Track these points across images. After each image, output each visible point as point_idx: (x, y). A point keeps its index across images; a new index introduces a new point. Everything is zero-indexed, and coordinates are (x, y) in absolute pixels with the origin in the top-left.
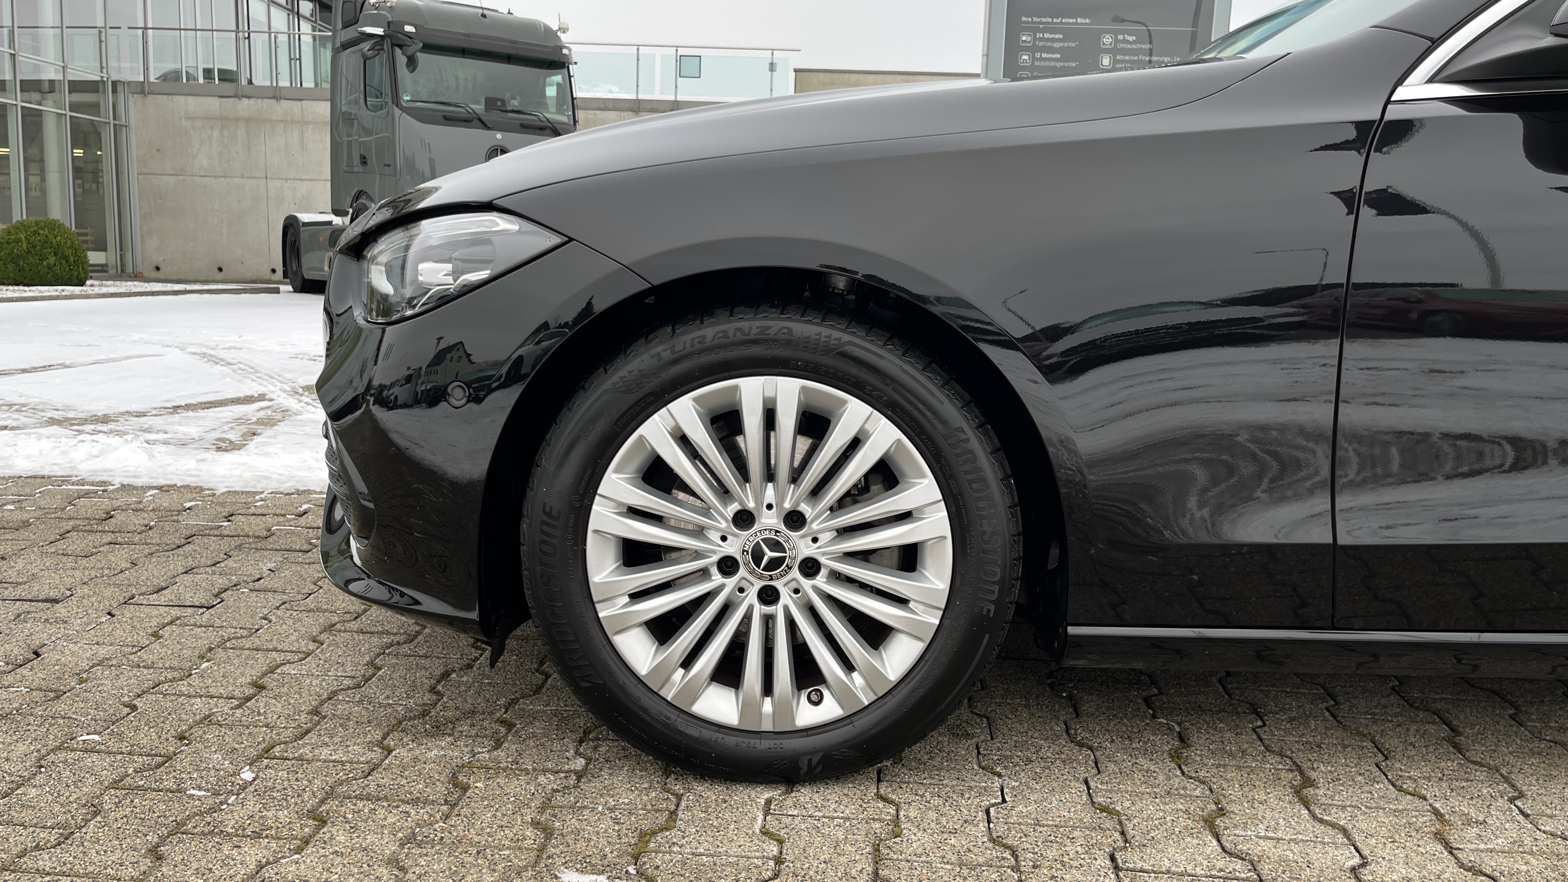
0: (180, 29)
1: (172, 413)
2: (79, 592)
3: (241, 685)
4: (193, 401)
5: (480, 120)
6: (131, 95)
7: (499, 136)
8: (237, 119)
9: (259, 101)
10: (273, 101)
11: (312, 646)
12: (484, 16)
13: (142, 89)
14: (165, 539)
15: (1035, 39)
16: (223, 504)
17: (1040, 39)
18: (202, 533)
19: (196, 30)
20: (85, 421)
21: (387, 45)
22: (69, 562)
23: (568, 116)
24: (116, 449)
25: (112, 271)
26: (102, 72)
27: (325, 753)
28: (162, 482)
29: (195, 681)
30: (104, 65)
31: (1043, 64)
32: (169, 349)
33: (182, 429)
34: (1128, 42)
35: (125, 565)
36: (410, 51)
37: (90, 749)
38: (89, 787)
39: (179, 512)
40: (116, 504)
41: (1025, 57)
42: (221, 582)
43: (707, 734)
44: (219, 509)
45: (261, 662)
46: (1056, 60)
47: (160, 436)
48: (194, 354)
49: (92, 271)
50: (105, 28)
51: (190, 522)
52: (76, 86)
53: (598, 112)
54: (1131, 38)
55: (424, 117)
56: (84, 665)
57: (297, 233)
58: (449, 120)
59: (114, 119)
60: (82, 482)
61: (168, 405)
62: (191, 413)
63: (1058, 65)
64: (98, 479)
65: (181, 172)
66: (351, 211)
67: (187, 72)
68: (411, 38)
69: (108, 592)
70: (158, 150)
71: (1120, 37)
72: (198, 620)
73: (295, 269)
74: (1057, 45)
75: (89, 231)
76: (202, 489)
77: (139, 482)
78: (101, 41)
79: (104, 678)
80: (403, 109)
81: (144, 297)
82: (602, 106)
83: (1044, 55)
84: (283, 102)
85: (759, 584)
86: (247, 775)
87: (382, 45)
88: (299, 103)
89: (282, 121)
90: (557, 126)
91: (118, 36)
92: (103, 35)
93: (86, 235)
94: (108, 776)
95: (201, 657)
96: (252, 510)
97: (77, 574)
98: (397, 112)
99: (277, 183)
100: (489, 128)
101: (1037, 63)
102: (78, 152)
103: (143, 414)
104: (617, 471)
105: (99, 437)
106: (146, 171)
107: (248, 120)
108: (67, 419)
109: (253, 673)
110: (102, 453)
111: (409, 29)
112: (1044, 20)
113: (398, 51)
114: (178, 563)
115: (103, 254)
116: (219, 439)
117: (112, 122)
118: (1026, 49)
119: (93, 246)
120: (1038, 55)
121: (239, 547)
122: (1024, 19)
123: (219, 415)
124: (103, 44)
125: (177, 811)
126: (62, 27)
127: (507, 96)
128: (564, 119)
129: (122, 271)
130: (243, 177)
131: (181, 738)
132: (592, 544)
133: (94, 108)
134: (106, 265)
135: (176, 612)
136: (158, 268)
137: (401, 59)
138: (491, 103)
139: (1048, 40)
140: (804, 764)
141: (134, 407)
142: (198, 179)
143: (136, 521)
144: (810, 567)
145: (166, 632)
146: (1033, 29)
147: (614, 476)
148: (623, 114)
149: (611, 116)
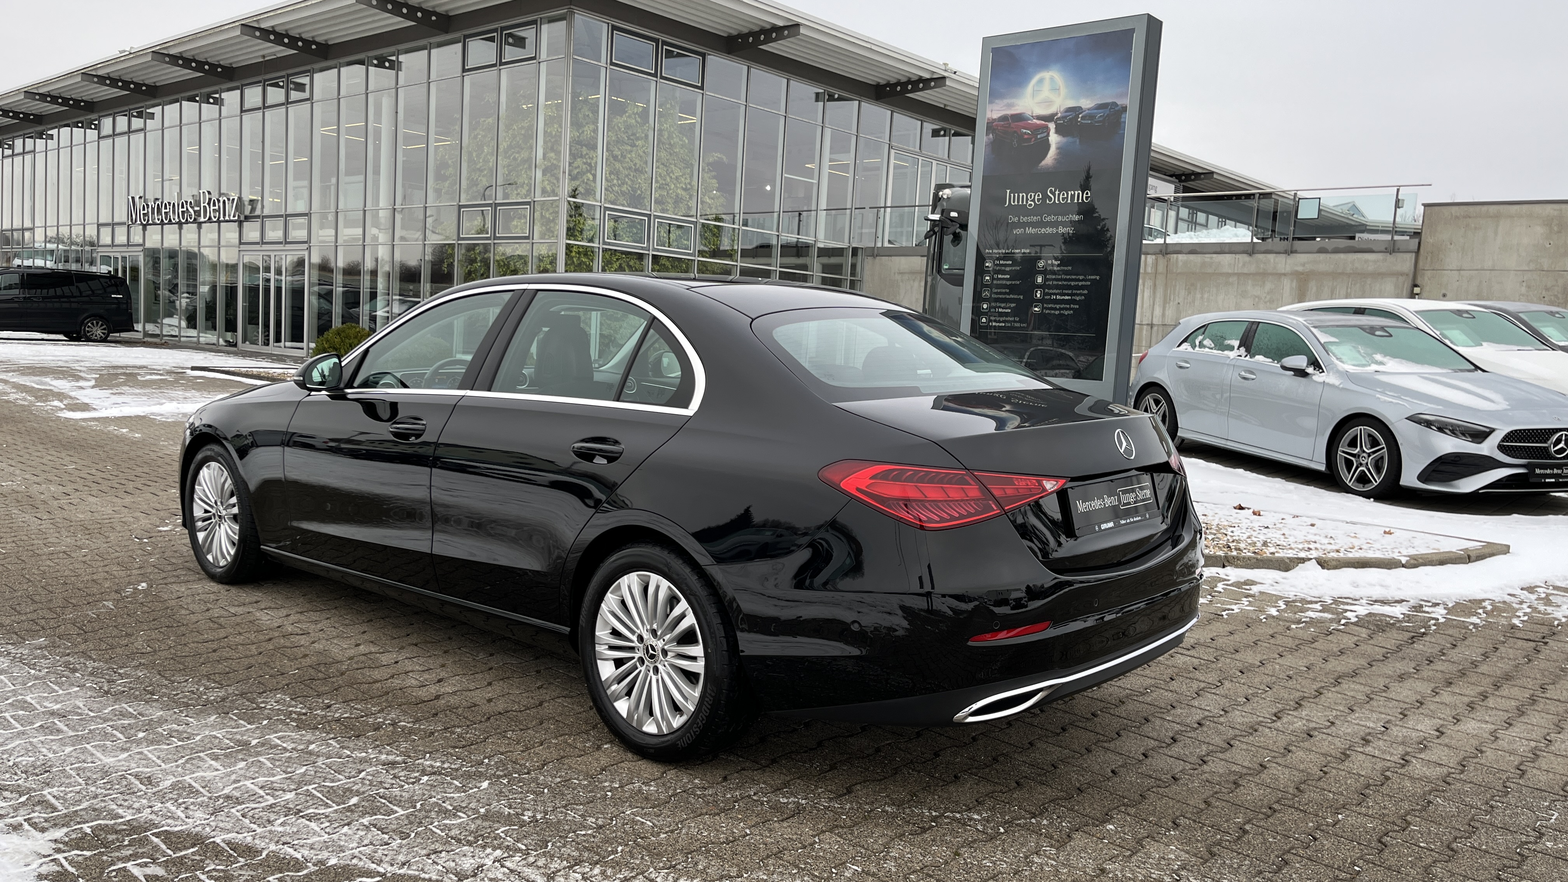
0: (915, 206)
6: (866, 258)
13: (874, 252)
15: (994, 265)
17: (997, 265)
31: (999, 282)
34: (1056, 265)
41: (988, 278)
46: (1007, 279)
50: (852, 208)
53: (1215, 256)
54: (1059, 263)
59: (852, 276)
63: (1008, 283)
71: (1050, 262)
74: (1008, 269)
78: (848, 219)
82: (1219, 250)
83: (1000, 276)
91: (861, 214)
101: (995, 282)
112: (1000, 251)
117: (849, 278)
118: (988, 272)
120: (995, 276)
122: (987, 250)
137: (947, 238)
139: (1003, 265)
146: (993, 259)
148: (1238, 256)
149: (1227, 258)
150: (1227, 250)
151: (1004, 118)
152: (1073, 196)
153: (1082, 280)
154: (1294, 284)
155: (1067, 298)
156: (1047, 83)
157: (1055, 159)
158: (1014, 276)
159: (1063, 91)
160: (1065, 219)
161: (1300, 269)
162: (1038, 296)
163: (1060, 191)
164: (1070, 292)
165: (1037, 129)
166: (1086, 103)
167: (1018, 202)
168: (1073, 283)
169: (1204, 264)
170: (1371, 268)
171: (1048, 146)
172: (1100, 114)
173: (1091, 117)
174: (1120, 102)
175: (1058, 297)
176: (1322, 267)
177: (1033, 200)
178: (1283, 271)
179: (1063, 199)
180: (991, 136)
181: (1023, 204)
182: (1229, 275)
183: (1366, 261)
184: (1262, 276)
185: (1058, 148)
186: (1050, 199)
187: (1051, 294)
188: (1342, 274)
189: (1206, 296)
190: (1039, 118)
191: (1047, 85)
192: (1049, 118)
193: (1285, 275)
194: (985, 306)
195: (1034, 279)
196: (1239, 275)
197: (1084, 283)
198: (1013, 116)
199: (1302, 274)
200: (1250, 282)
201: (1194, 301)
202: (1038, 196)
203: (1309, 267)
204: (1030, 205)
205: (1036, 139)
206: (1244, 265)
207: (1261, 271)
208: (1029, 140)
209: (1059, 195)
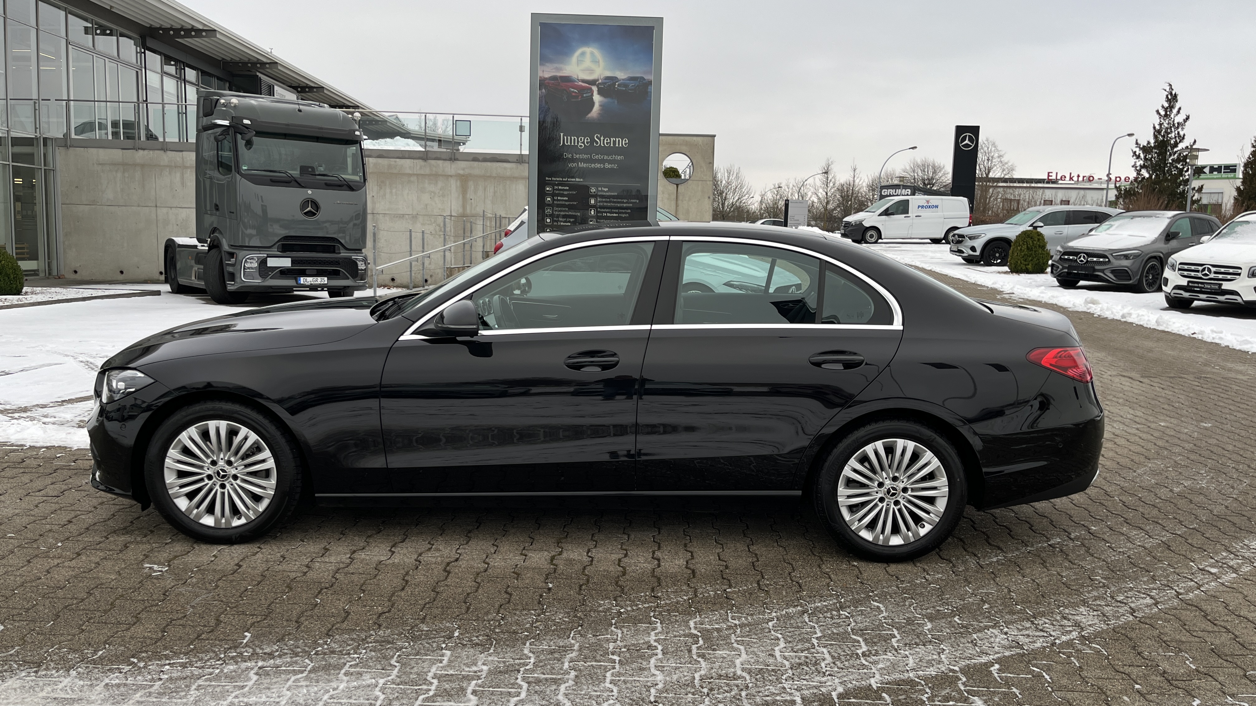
0: (95, 101)
1: (60, 405)
2: (9, 491)
3: (64, 520)
4: (73, 397)
5: (296, 181)
6: (57, 148)
7: (310, 192)
8: (135, 165)
9: (151, 152)
10: (162, 152)
11: (93, 509)
12: (300, 111)
13: (66, 142)
14: (45, 471)
15: (554, 189)
16: (74, 455)
17: (556, 190)
18: (62, 468)
19: (106, 102)
20: (15, 411)
21: (231, 131)
22: (6, 480)
23: (360, 176)
24: (28, 428)
25: (42, 275)
26: (36, 132)
27: (86, 539)
28: (49, 445)
29: (48, 520)
30: (38, 126)
31: (559, 203)
32: (66, 359)
33: (63, 415)
34: (604, 191)
35: (27, 481)
36: (247, 137)
37: (11, 538)
38: (10, 547)
39: (54, 459)
40: (27, 455)
41: (549, 199)
42: (64, 487)
43: (204, 529)
44: (72, 457)
45: (73, 514)
46: (565, 201)
47: (52, 420)
48: (82, 362)
49: (26, 275)
50: (39, 100)
51: (57, 463)
52: (16, 141)
53: (398, 160)
54: (606, 189)
55: (256, 180)
56: (10, 515)
57: (174, 252)
58: (275, 182)
59: (45, 165)
60: (12, 445)
61: (60, 400)
62: (70, 405)
63: (567, 203)
64: (19, 443)
65: (93, 203)
66: (209, 240)
67: (99, 123)
68: (247, 128)
69: (20, 491)
70: (77, 187)
71: (600, 189)
72: (53, 501)
73: (173, 277)
74: (565, 193)
75: (25, 245)
76: (66, 448)
77: (38, 445)
78: (35, 110)
79: (17, 520)
80: (242, 175)
81: (61, 304)
82: (401, 156)
83: (559, 198)
84: (169, 152)
85: (219, 483)
86: (60, 544)
87: (228, 132)
88: (181, 153)
89: (167, 166)
90: (351, 184)
91: (48, 106)
92: (37, 105)
93: (23, 248)
94: (16, 545)
95: (52, 513)
96: (87, 457)
97: (9, 485)
98: (238, 177)
99: (164, 210)
100: (303, 187)
101: (555, 202)
102: (19, 181)
103: (44, 406)
104: (173, 449)
105: (21, 421)
106: (68, 202)
107: (143, 166)
108: (6, 410)
109: (68, 518)
110: (22, 430)
111: (246, 122)
112: (558, 179)
113: (239, 136)
114: (49, 480)
115: (35, 262)
116: (81, 421)
117: (43, 167)
118: (549, 195)
119: (28, 256)
120: (555, 198)
121: (75, 474)
122: (547, 178)
123: (84, 406)
124: (37, 112)
125: (36, 552)
126: (7, 99)
127: (315, 165)
128: (357, 178)
129: (50, 274)
130: (139, 206)
131: (41, 535)
132: (166, 471)
133: (29, 158)
134: (38, 270)
135: (45, 498)
136: (76, 272)
137: (241, 143)
138: (304, 170)
139: (561, 190)
140: (234, 537)
141: (41, 402)
142: (105, 207)
143: (34, 463)
144: (235, 477)
145: (40, 505)
146: (553, 185)
147: (172, 451)
148: (415, 161)
149: (407, 163)
150: (407, 156)
151: (554, 78)
152: (614, 142)
153: (626, 203)
154: (458, 183)
155: (615, 215)
156: (588, 56)
157: (599, 114)
158: (571, 198)
159: (602, 63)
160: (610, 158)
161: (461, 172)
162: (593, 213)
163: (604, 138)
164: (617, 211)
165: (582, 90)
166: (621, 75)
167: (571, 143)
168: (619, 205)
169: (390, 166)
170: (508, 173)
171: (593, 104)
172: (632, 84)
173: (626, 85)
174: (647, 77)
175: (608, 215)
176: (476, 172)
177: (583, 143)
178: (450, 174)
179: (607, 143)
180: (544, 90)
181: (574, 145)
182: (410, 175)
183: (505, 168)
184: (435, 177)
185: (600, 106)
186: (597, 143)
187: (602, 212)
188: (490, 177)
189: (394, 191)
190: (584, 81)
191: (588, 57)
192: (593, 82)
193: (451, 176)
194: (548, 220)
195: (588, 202)
196: (417, 175)
197: (627, 205)
198: (561, 77)
199: (463, 176)
200: (427, 181)
201: (385, 195)
202: (587, 140)
203: (467, 171)
204: (581, 146)
205: (582, 97)
206: (421, 168)
207: (434, 173)
208: (577, 97)
209: (604, 140)
